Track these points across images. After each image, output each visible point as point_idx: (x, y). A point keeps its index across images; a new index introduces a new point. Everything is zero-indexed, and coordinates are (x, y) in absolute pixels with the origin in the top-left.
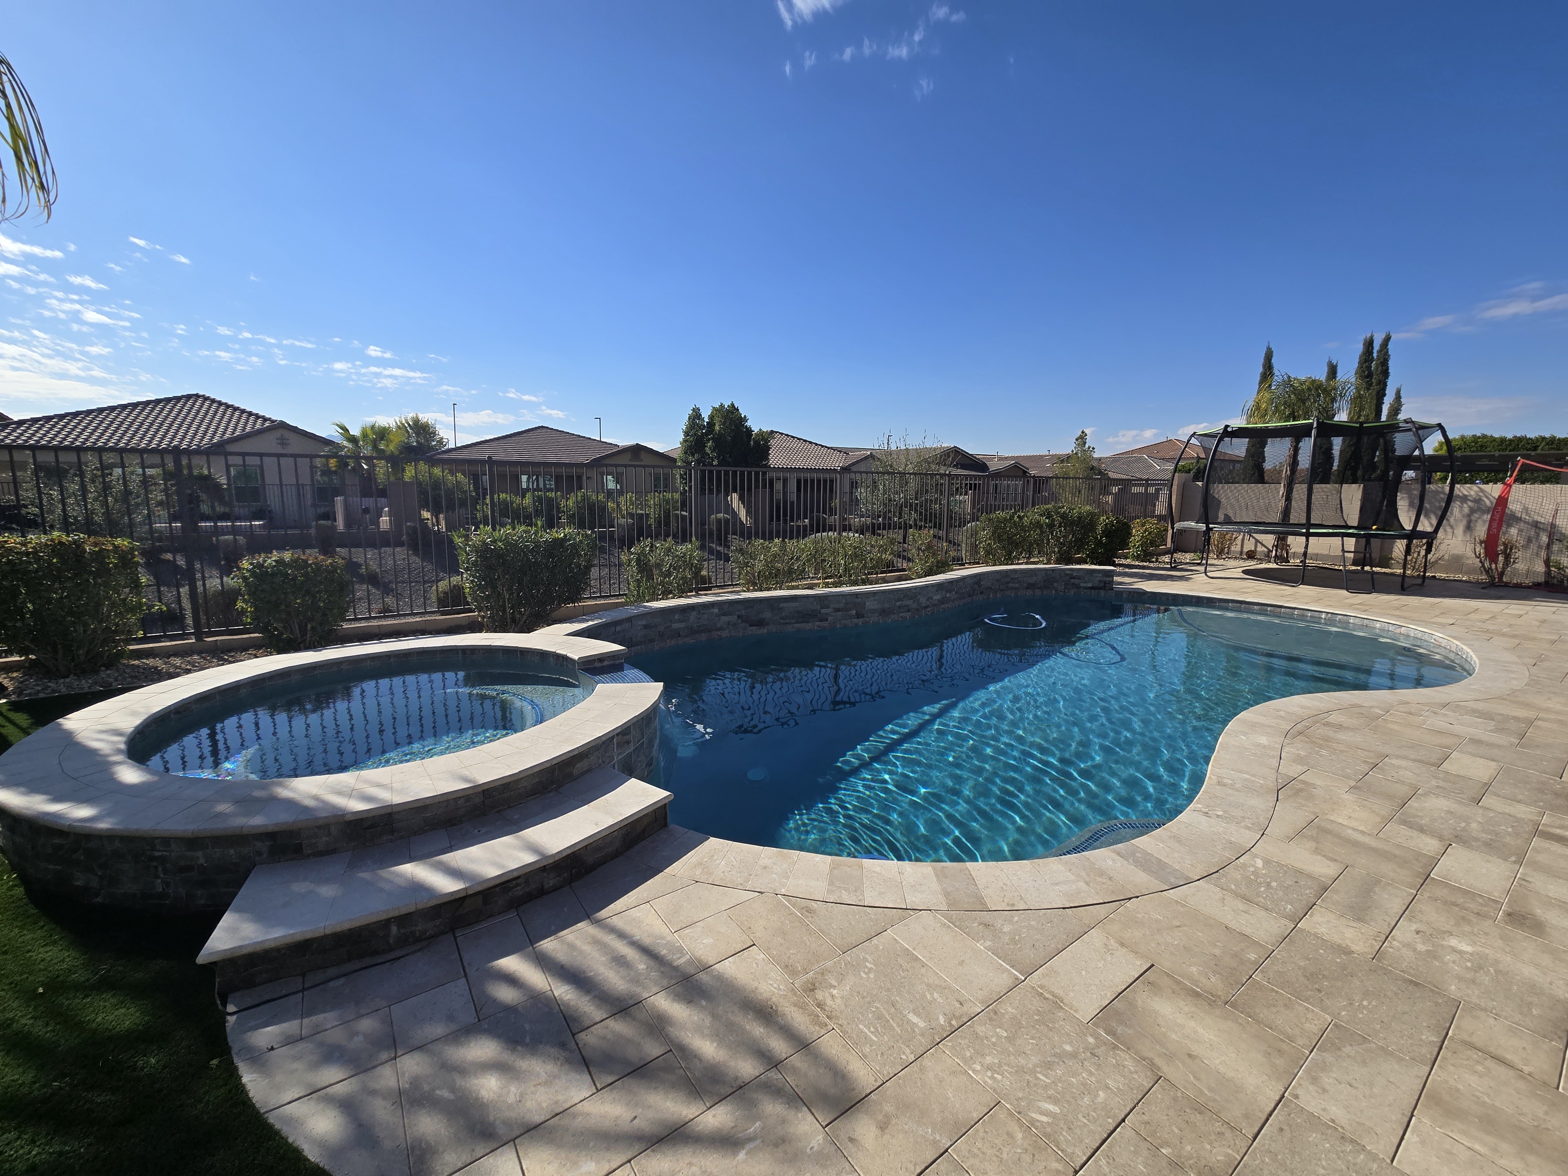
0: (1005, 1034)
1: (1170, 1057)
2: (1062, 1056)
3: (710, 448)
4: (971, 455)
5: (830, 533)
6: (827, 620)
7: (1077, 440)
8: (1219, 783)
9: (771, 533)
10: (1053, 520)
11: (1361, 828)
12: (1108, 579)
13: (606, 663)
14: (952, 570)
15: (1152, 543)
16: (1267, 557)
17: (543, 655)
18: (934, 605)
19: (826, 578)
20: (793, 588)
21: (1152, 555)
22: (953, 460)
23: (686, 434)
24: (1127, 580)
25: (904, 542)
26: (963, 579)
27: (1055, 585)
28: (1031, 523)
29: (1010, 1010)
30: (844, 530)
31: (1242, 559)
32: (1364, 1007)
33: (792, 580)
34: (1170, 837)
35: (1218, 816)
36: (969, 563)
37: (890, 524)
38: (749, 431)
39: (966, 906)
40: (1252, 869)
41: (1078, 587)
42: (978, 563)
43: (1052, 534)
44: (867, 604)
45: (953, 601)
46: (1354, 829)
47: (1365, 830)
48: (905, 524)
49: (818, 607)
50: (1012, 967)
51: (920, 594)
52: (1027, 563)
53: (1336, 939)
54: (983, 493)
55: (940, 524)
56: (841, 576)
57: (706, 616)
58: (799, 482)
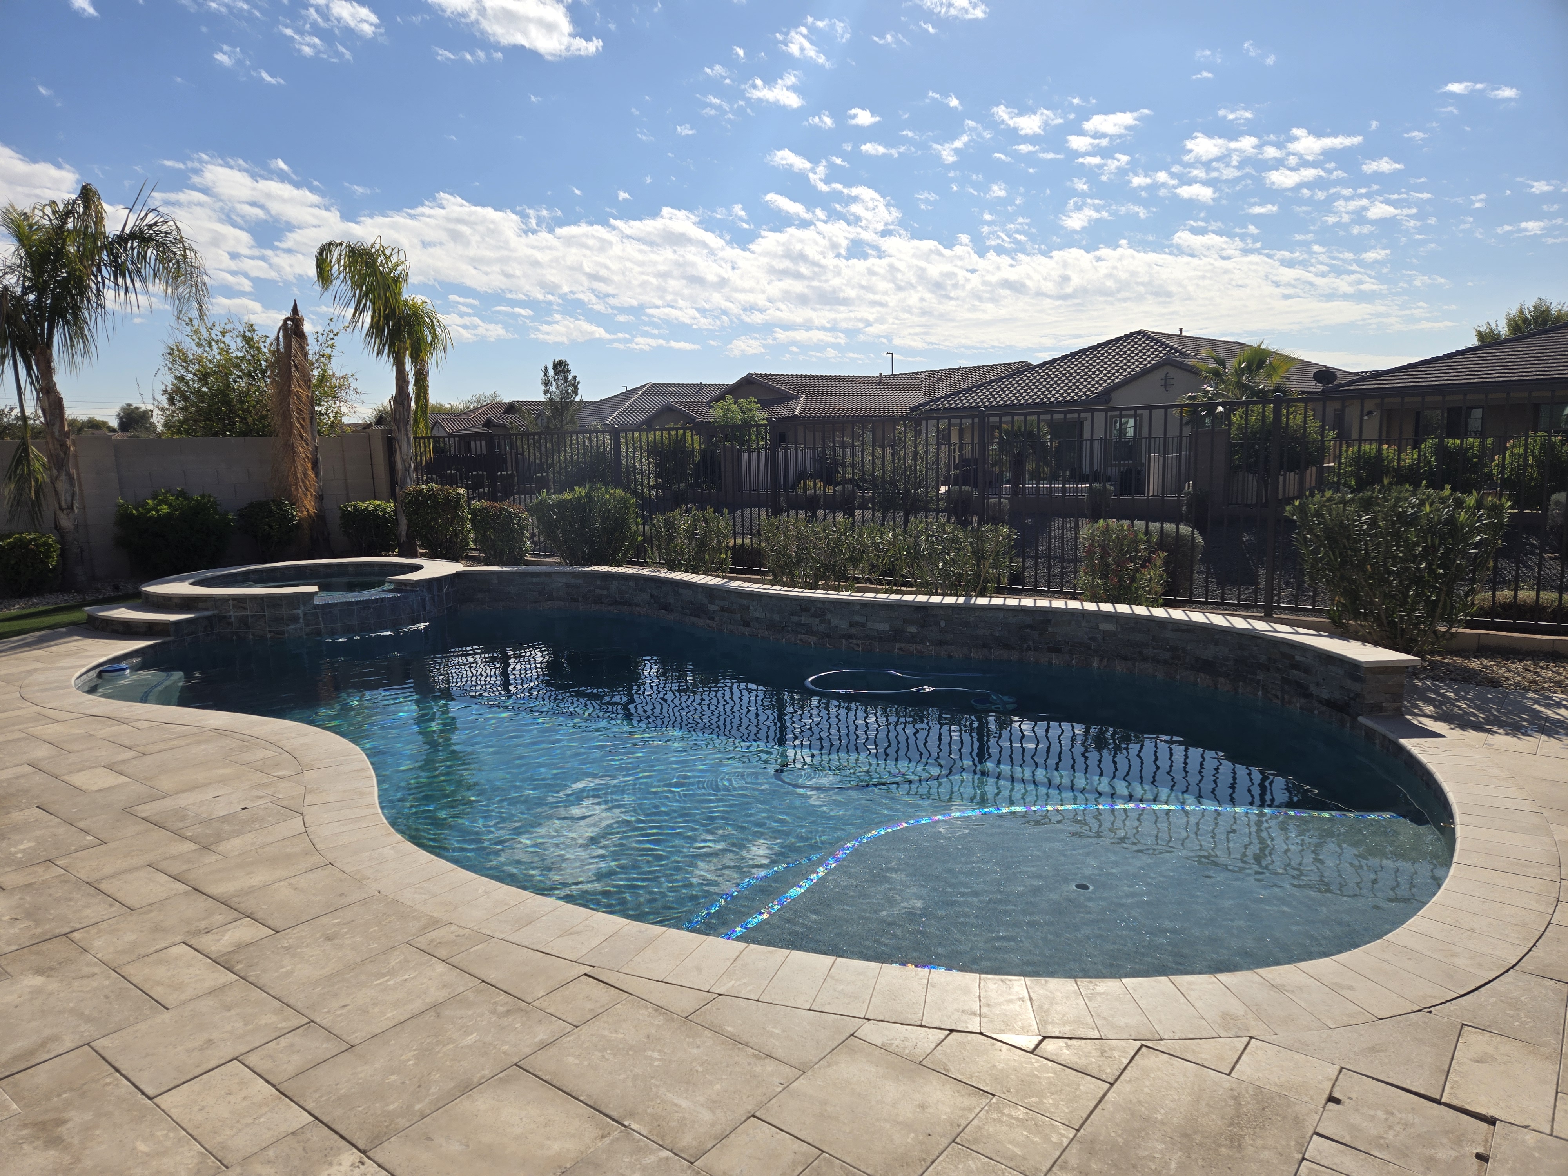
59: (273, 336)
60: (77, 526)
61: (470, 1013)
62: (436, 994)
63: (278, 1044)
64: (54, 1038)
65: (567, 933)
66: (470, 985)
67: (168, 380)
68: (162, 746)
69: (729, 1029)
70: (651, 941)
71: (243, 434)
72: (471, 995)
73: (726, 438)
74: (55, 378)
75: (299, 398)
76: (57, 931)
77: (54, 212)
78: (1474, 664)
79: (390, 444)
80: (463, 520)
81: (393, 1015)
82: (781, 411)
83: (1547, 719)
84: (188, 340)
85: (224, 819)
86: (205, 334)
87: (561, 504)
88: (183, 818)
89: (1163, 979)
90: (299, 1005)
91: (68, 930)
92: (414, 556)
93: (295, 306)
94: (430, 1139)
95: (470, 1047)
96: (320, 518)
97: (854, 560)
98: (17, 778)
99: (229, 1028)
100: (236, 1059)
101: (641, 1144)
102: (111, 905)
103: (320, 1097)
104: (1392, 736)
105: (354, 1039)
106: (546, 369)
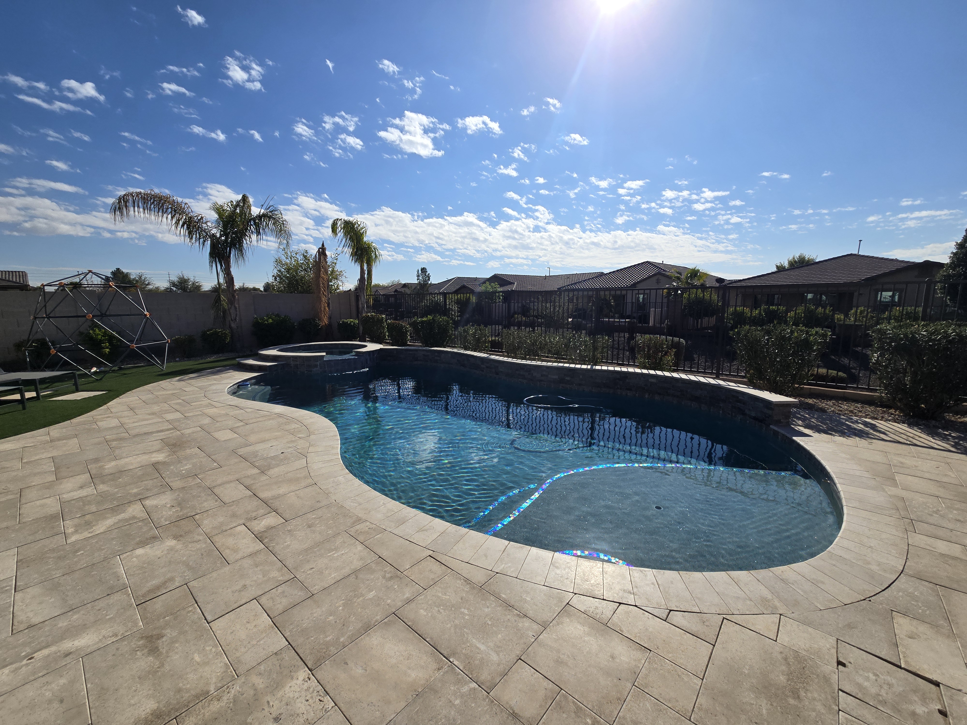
59: (314, 255)
60: (238, 327)
61: (372, 577)
62: (357, 564)
63: (277, 591)
64: (172, 579)
65: (421, 530)
66: (374, 559)
67: (275, 271)
68: (254, 420)
69: (503, 596)
70: (462, 536)
71: (301, 292)
72: (373, 566)
73: (486, 298)
74: (231, 269)
75: (323, 279)
76: (189, 514)
77: (232, 205)
78: (810, 401)
79: (357, 298)
80: (384, 327)
81: (335, 576)
82: (508, 288)
83: (855, 429)
84: (283, 256)
85: (273, 458)
86: (289, 254)
87: (422, 322)
88: (256, 456)
89: (723, 573)
90: (290, 567)
91: (194, 514)
92: (365, 341)
93: (323, 243)
94: (346, 663)
95: (370, 599)
96: (330, 326)
97: (541, 349)
98: (193, 433)
99: (255, 578)
100: (255, 599)
101: (460, 676)
102: (216, 501)
103: (293, 629)
104: (788, 435)
105: (315, 589)
106: (418, 271)
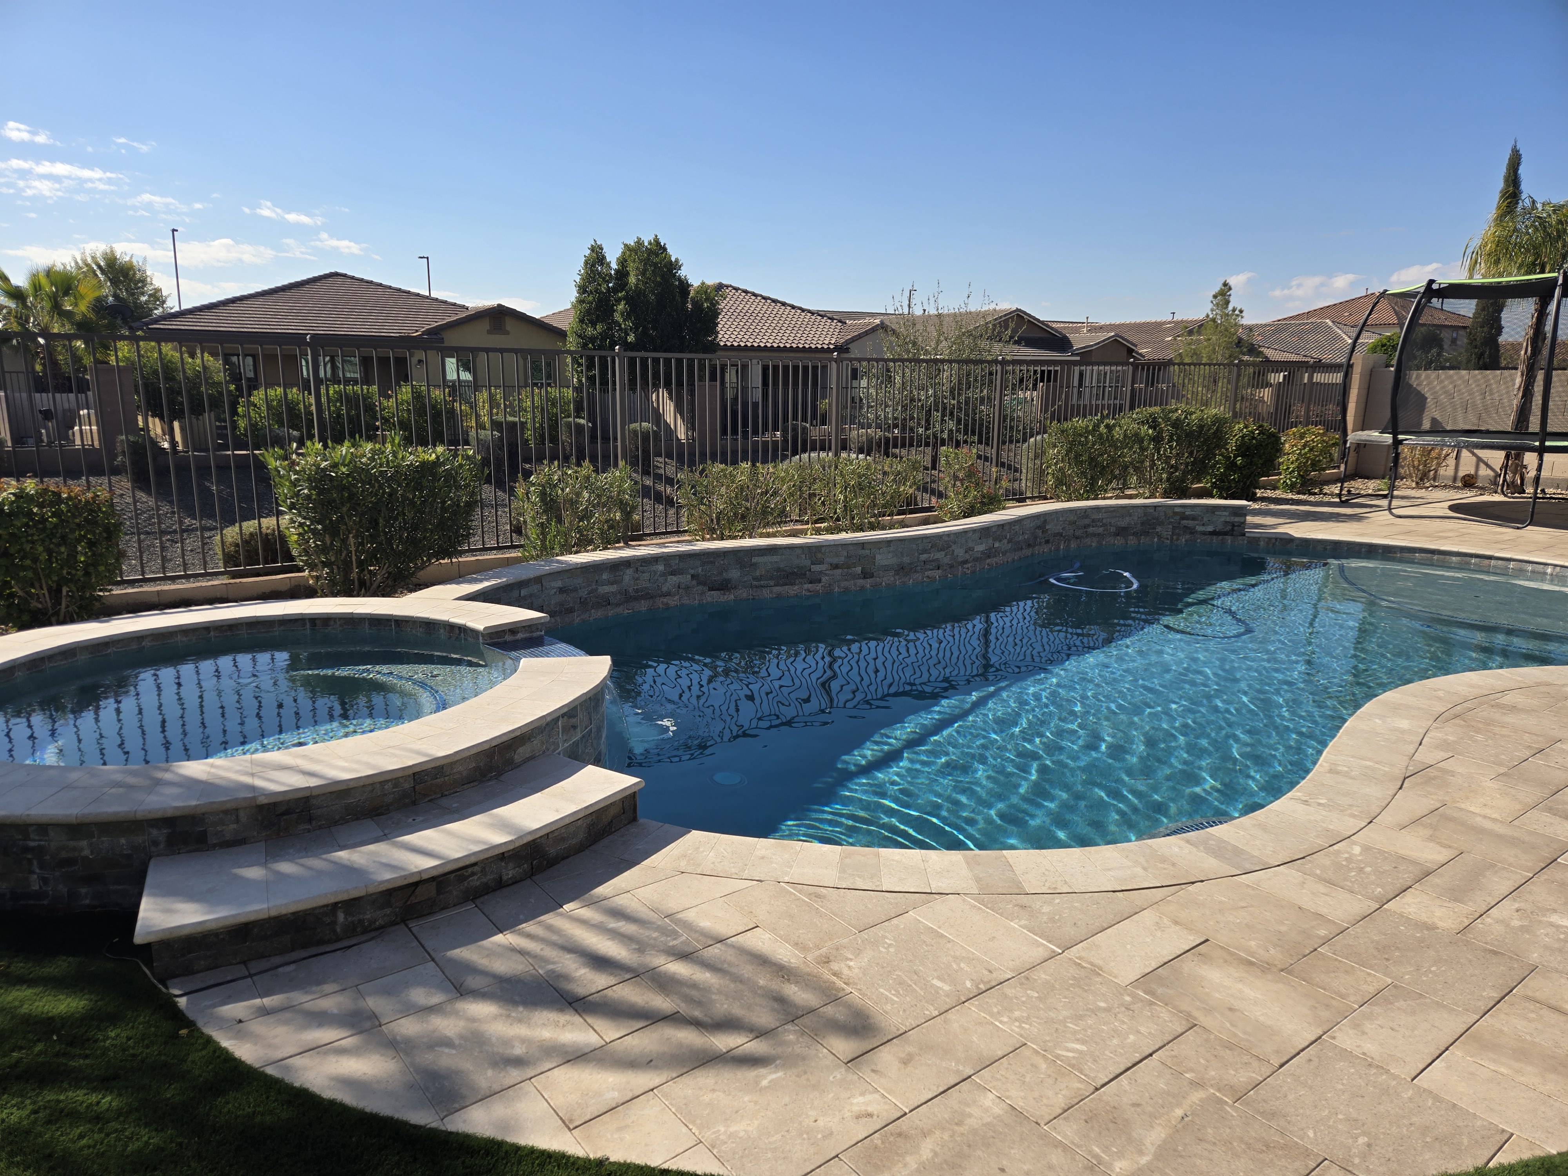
0: (1036, 995)
1: (1209, 1011)
2: (1095, 1011)
3: (622, 314)
4: (1042, 322)
5: (823, 455)
6: (820, 581)
7: (1215, 297)
8: (1331, 771)
9: (734, 452)
10: (1162, 430)
11: (1493, 816)
12: (1237, 519)
13: (520, 636)
14: (1004, 508)
15: (1315, 465)
16: (1494, 485)
17: (429, 626)
18: (976, 560)
19: (816, 522)
20: (768, 535)
21: (1315, 483)
22: (1014, 331)
23: (582, 289)
24: (1269, 520)
25: (934, 467)
26: (1020, 521)
27: (1159, 529)
28: (1125, 435)
29: (1043, 976)
30: (844, 448)
31: (1455, 488)
32: (1431, 972)
33: (767, 525)
34: (1254, 825)
35: (1320, 804)
36: (1032, 498)
37: (911, 438)
38: (684, 286)
39: (1000, 891)
40: (1346, 855)
41: (1192, 531)
42: (1045, 498)
43: (1159, 453)
44: (878, 557)
45: (1004, 554)
46: (1485, 817)
47: (1499, 817)
48: (935, 436)
49: (808, 563)
50: (1050, 942)
51: (955, 543)
52: (1118, 497)
53: (1424, 917)
54: (1061, 387)
55: (988, 439)
56: (838, 519)
57: (646, 576)
58: (765, 369)
